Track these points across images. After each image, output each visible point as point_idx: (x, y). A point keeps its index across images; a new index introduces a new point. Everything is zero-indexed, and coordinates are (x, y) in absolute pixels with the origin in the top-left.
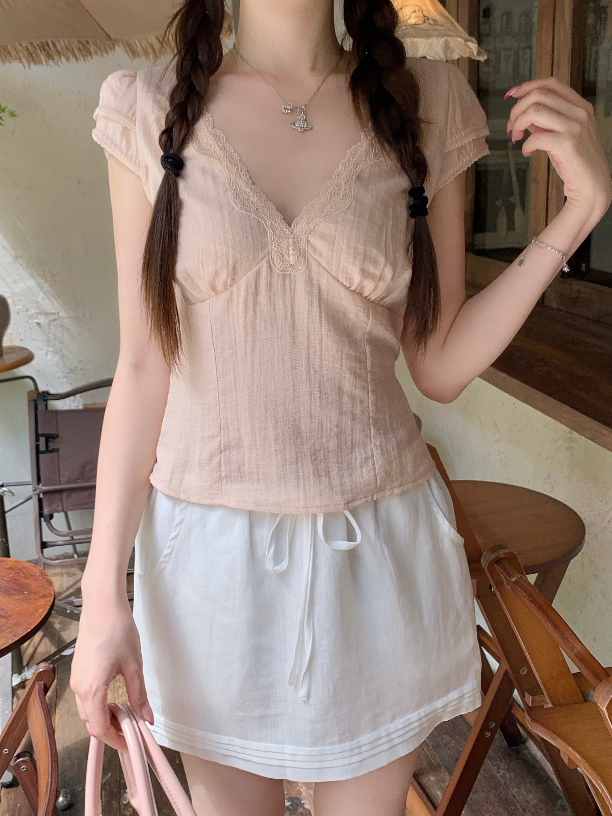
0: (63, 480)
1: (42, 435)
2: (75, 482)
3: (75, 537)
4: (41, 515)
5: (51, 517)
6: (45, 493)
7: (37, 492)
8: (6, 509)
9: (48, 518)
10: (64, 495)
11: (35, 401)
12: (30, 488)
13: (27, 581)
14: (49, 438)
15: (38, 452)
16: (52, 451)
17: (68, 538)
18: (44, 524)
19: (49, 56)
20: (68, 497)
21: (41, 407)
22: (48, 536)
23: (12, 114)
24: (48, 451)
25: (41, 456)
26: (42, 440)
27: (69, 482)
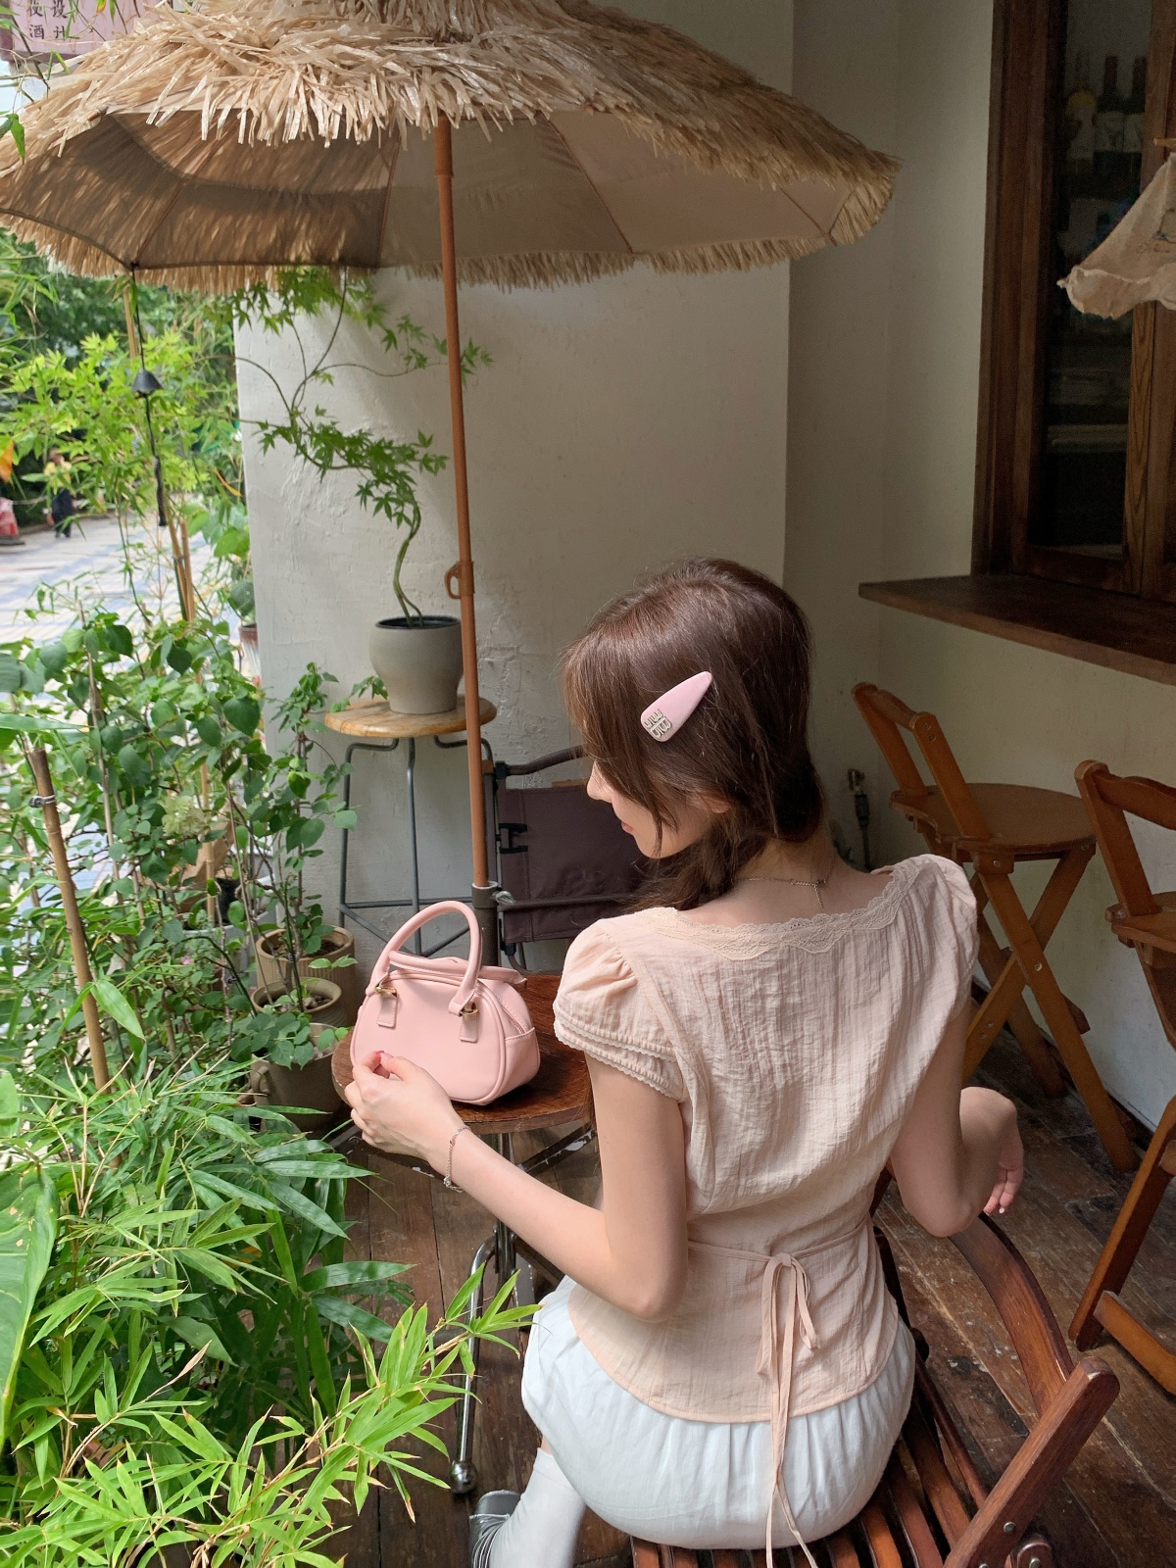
0: (534, 894)
1: (506, 826)
2: (552, 897)
4: (502, 945)
6: (507, 912)
9: (511, 950)
10: (536, 915)
14: (515, 830)
16: (523, 849)
19: (540, 274)
20: (541, 918)
21: (501, 784)
23: (486, 358)
24: (512, 849)
25: (501, 856)
26: (504, 833)
27: (541, 896)
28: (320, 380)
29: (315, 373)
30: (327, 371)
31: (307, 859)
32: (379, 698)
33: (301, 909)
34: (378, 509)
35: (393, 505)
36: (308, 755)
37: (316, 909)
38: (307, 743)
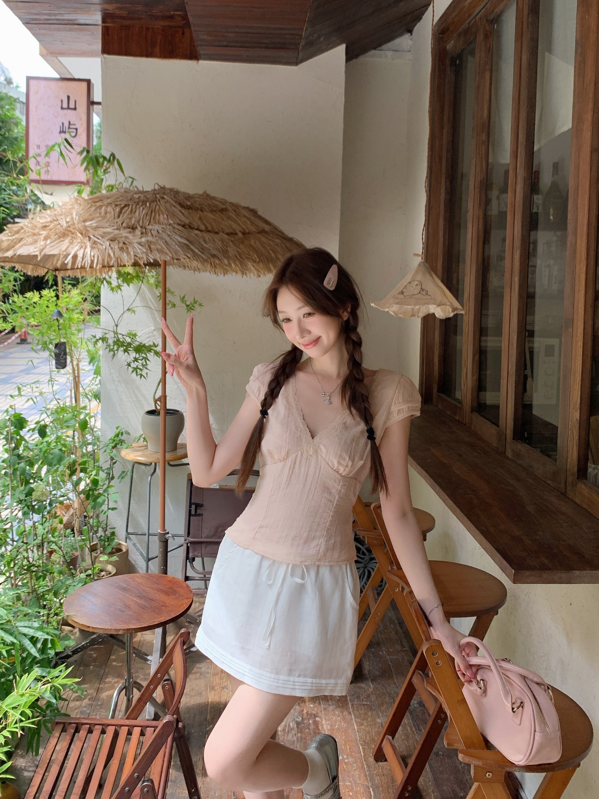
0: (204, 536)
1: (194, 504)
2: (211, 538)
4: (187, 558)
5: (194, 560)
6: (191, 543)
7: (187, 541)
8: (169, 550)
9: (191, 561)
10: (203, 545)
12: (183, 539)
13: (179, 589)
14: (198, 506)
15: (190, 515)
16: (201, 515)
17: (202, 576)
18: (188, 564)
20: (206, 547)
22: (190, 573)
23: (200, 305)
24: (196, 515)
25: (191, 517)
26: (193, 507)
27: (207, 537)
28: (130, 313)
29: (128, 310)
30: (134, 309)
31: (110, 511)
32: (145, 443)
33: (107, 533)
34: (133, 372)
35: (138, 370)
36: (114, 466)
37: (113, 534)
38: (114, 461)
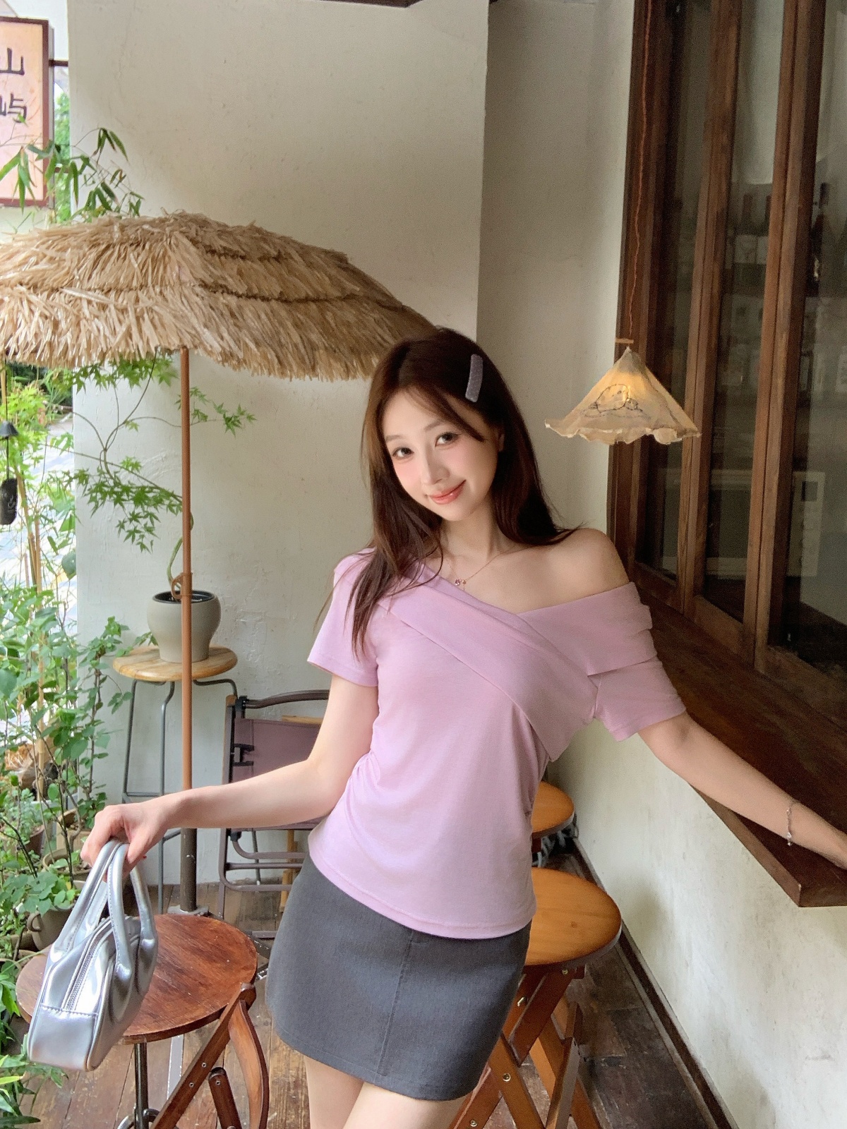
3: (260, 861)
11: (233, 707)
14: (245, 749)
15: (232, 764)
21: (238, 714)
23: (251, 417)
24: (242, 763)
25: (234, 768)
26: (237, 750)
28: (128, 428)
29: (126, 422)
30: (135, 422)
31: (96, 760)
32: (154, 647)
33: (91, 795)
36: (102, 684)
37: (102, 796)
38: (101, 677)
